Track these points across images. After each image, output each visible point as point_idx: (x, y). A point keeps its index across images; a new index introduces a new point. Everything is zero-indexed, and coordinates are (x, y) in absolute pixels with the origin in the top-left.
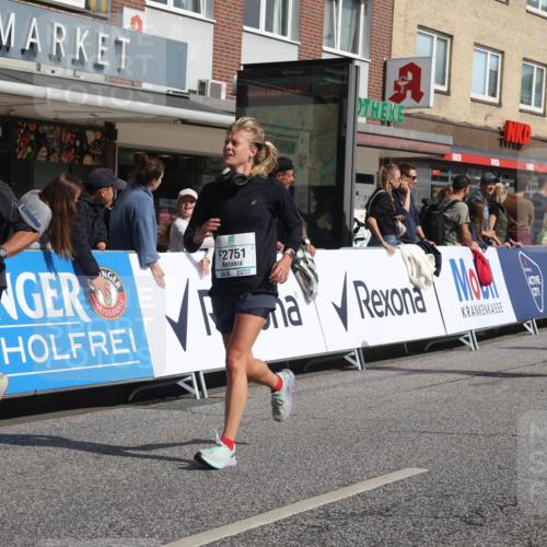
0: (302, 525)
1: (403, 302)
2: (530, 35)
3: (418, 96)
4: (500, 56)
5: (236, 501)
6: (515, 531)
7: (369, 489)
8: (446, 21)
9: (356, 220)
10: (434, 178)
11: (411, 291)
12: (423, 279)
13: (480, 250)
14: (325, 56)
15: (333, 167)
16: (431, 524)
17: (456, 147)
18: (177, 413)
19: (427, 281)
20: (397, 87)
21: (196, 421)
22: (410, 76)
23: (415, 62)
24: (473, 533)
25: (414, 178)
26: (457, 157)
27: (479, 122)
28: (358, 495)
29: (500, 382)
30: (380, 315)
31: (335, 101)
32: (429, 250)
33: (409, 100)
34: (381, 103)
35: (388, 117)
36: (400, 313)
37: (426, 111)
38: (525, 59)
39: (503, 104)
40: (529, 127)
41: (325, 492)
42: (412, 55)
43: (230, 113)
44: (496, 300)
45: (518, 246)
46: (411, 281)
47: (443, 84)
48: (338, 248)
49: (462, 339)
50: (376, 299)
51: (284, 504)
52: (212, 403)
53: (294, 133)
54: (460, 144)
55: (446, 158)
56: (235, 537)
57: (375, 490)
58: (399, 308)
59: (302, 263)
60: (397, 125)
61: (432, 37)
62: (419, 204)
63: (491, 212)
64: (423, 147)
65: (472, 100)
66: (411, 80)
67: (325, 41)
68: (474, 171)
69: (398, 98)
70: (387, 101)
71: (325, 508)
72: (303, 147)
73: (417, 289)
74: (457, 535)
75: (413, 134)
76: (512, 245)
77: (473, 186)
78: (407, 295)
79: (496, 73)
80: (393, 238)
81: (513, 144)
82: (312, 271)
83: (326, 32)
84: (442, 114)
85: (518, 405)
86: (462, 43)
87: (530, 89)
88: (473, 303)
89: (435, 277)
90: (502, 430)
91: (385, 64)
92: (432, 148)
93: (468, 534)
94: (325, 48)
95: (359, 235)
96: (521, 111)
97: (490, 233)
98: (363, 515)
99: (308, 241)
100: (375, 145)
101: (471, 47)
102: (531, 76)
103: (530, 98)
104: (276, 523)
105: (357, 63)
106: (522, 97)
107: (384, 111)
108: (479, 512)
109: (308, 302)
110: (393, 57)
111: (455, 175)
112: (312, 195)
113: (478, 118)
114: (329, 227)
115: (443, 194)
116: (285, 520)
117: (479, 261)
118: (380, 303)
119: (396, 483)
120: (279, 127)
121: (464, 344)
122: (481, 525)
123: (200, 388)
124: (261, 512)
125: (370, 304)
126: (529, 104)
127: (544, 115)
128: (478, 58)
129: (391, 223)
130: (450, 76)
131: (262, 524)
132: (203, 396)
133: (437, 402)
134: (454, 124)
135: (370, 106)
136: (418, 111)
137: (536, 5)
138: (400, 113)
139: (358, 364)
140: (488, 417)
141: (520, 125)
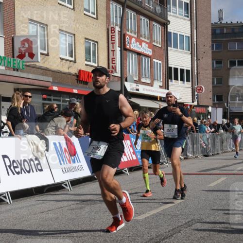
1: (30, 166)
2: (87, 26)
3: (32, 56)
4: (73, 36)
9: (2, 122)
10: (44, 99)
11: (34, 160)
12: (40, 153)
17: (54, 83)
19: (42, 155)
20: (20, 51)
22: (27, 45)
23: (29, 38)
26: (55, 88)
27: (65, 70)
29: (84, 207)
30: (18, 173)
32: (42, 137)
33: (27, 58)
34: (12, 59)
35: (16, 66)
36: (29, 172)
37: (37, 64)
38: (85, 38)
39: (77, 61)
40: (91, 73)
44: (79, 164)
46: (34, 155)
47: (45, 50)
49: (63, 185)
50: (15, 164)
54: (56, 81)
55: (49, 89)
60: (22, 71)
64: (37, 83)
65: (61, 58)
66: (27, 47)
68: (65, 96)
70: (16, 58)
73: (37, 159)
75: (31, 76)
78: (32, 162)
79: (72, 45)
80: (22, 132)
81: (84, 82)
84: (46, 65)
85: (94, 219)
87: (90, 54)
88: (67, 166)
89: (46, 152)
91: (13, 38)
92: (41, 83)
95: (4, 130)
96: (86, 65)
100: (11, 81)
102: (90, 47)
103: (90, 59)
106: (86, 58)
107: (14, 63)
110: (17, 35)
111: (54, 98)
113: (64, 68)
117: (69, 143)
118: (17, 167)
121: (65, 188)
125: (12, 168)
126: (90, 61)
130: (48, 46)
133: (51, 220)
134: (52, 71)
135: (6, 60)
136: (32, 63)
137: (89, 11)
138: (23, 65)
139: (8, 201)
140: (78, 226)
141: (87, 72)
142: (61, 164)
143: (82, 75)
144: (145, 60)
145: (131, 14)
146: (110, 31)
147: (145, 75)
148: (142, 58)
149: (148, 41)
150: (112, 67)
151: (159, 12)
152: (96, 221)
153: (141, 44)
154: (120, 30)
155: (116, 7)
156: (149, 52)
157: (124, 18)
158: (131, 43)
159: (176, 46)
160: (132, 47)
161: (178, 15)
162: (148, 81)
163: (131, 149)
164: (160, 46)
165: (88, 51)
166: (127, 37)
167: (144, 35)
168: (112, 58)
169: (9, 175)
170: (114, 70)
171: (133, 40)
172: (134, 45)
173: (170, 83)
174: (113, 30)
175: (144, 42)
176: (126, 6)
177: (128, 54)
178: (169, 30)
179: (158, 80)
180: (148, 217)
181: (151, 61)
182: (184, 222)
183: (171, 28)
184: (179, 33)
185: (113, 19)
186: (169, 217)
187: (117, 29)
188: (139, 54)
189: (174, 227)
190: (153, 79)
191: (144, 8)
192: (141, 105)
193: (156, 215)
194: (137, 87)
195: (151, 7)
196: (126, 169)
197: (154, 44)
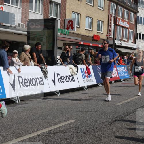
0: (44, 135)
1: (69, 79)
2: (99, 14)
3: (72, 28)
4: (92, 19)
5: (27, 130)
6: (96, 136)
7: (61, 126)
8: (79, 10)
9: (57, 58)
10: (77, 48)
12: (74, 73)
13: (88, 66)
14: (49, 18)
15: (52, 45)
16: (76, 134)
17: (82, 41)
18: (12, 107)
19: (75, 74)
20: (67, 26)
21: (17, 109)
22: (70, 23)
23: (72, 20)
24: (86, 136)
25: (71, 48)
26: (82, 43)
27: (87, 34)
28: (58, 127)
30: (63, 82)
31: (52, 29)
32: (75, 66)
33: (70, 29)
34: (63, 30)
36: (68, 81)
37: (75, 32)
38: (98, 20)
39: (93, 30)
40: (99, 36)
41: (50, 127)
42: (71, 18)
43: (26, 31)
44: (92, 78)
45: (97, 65)
46: (71, 74)
47: (78, 25)
48: (53, 65)
49: (84, 88)
50: (62, 78)
51: (39, 130)
52: (21, 105)
53: (42, 37)
55: (80, 43)
56: (27, 139)
57: (62, 126)
58: (68, 80)
59: (44, 69)
60: (68, 35)
61: (76, 14)
62: (73, 55)
63: (90, 57)
64: (74, 41)
65: (86, 29)
66: (71, 24)
67: (49, 14)
68: (86, 47)
69: (68, 29)
70: (65, 29)
71: (50, 131)
72: (44, 40)
73: (72, 76)
74: (82, 137)
75: (71, 37)
76: (95, 65)
77: (86, 50)
78: (70, 77)
79: (91, 23)
80: (66, 63)
81: (96, 40)
82: (46, 71)
83: (50, 12)
84: (78, 33)
85: (97, 104)
86: (83, 16)
88: (87, 79)
89: (77, 73)
90: (93, 110)
91: (64, 20)
93: (85, 137)
94: (50, 16)
95: (58, 62)
96: (97, 32)
97: (90, 62)
98: (59, 132)
99: (45, 64)
100: (62, 40)
101: (85, 17)
102: (99, 24)
103: (99, 29)
104: (37, 135)
105: (57, 20)
106: (97, 29)
107: (64, 32)
108: (87, 131)
109: (45, 79)
110: (66, 18)
111: (82, 48)
112: (47, 52)
114: (51, 60)
115: (79, 52)
116: (40, 134)
117: (88, 69)
118: (63, 79)
119: (68, 124)
120: (38, 35)
121: (84, 89)
122: (88, 134)
123: (18, 101)
124: (33, 132)
125: (61, 79)
126: (99, 31)
127: (103, 33)
128: (87, 19)
129: (66, 59)
130: (80, 23)
131: (34, 135)
132: (19, 103)
133: (77, 104)
134: (81, 35)
135: (61, 30)
136: (73, 32)
137: (100, 7)
138: (68, 32)
139: (58, 94)
140: (90, 107)
141: (97, 36)
142: (83, 78)
143: (95, 37)
144: (125, 30)
145: (120, 8)
146: (109, 16)
147: (125, 37)
148: (124, 29)
149: (128, 21)
150: (110, 33)
151: (134, 7)
152: (98, 105)
153: (124, 22)
154: (114, 16)
155: (113, 5)
156: (128, 26)
157: (117, 10)
158: (119, 22)
159: (141, 23)
160: (120, 24)
161: (143, 8)
162: (126, 40)
163: (116, 72)
164: (133, 23)
165: (98, 26)
166: (118, 19)
167: (126, 18)
168: (110, 29)
169: (59, 82)
170: (110, 35)
171: (120, 20)
172: (121, 23)
173: (137, 41)
174: (111, 16)
175: (126, 21)
176: (118, 4)
177: (117, 27)
178: (138, 16)
179: (131, 39)
180: (122, 104)
181: (128, 30)
182: (140, 107)
183: (139, 15)
184: (143, 17)
185: (111, 11)
186: (133, 104)
187: (113, 15)
188: (123, 27)
189: (135, 109)
190: (129, 39)
191: (126, 5)
192: (122, 51)
193: (126, 103)
194: (121, 43)
195: (130, 4)
196: (113, 81)
197: (131, 22)
